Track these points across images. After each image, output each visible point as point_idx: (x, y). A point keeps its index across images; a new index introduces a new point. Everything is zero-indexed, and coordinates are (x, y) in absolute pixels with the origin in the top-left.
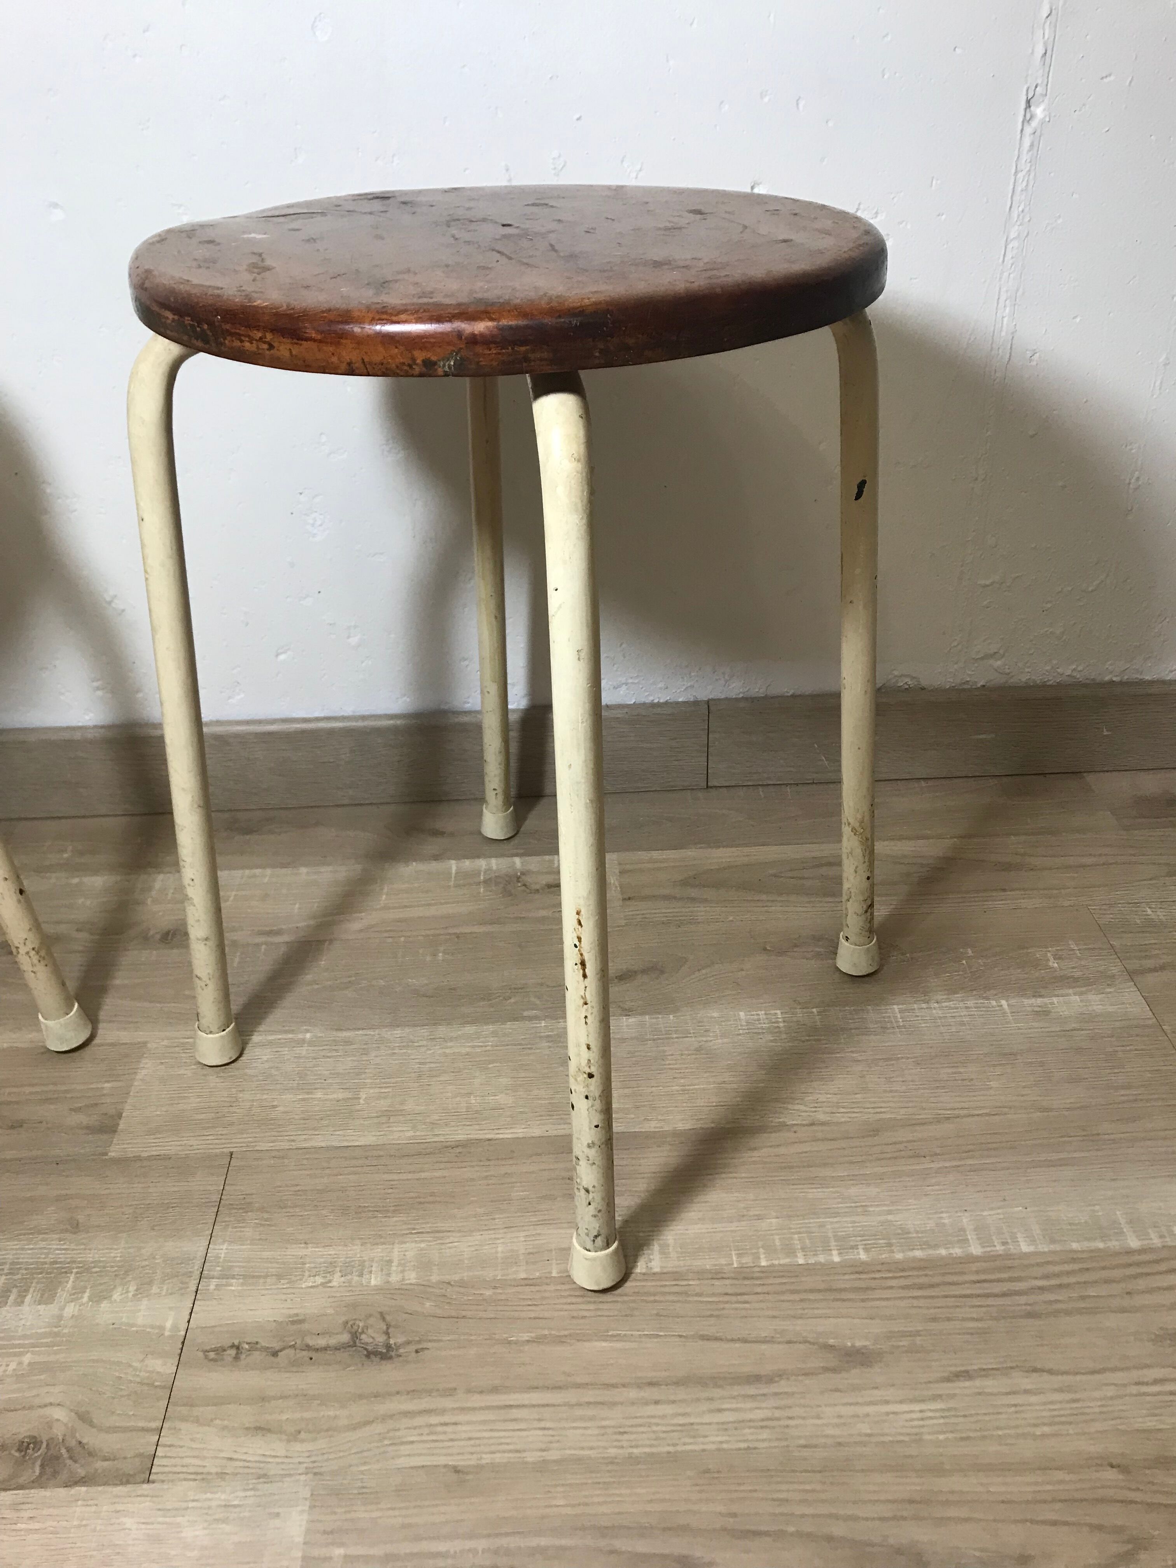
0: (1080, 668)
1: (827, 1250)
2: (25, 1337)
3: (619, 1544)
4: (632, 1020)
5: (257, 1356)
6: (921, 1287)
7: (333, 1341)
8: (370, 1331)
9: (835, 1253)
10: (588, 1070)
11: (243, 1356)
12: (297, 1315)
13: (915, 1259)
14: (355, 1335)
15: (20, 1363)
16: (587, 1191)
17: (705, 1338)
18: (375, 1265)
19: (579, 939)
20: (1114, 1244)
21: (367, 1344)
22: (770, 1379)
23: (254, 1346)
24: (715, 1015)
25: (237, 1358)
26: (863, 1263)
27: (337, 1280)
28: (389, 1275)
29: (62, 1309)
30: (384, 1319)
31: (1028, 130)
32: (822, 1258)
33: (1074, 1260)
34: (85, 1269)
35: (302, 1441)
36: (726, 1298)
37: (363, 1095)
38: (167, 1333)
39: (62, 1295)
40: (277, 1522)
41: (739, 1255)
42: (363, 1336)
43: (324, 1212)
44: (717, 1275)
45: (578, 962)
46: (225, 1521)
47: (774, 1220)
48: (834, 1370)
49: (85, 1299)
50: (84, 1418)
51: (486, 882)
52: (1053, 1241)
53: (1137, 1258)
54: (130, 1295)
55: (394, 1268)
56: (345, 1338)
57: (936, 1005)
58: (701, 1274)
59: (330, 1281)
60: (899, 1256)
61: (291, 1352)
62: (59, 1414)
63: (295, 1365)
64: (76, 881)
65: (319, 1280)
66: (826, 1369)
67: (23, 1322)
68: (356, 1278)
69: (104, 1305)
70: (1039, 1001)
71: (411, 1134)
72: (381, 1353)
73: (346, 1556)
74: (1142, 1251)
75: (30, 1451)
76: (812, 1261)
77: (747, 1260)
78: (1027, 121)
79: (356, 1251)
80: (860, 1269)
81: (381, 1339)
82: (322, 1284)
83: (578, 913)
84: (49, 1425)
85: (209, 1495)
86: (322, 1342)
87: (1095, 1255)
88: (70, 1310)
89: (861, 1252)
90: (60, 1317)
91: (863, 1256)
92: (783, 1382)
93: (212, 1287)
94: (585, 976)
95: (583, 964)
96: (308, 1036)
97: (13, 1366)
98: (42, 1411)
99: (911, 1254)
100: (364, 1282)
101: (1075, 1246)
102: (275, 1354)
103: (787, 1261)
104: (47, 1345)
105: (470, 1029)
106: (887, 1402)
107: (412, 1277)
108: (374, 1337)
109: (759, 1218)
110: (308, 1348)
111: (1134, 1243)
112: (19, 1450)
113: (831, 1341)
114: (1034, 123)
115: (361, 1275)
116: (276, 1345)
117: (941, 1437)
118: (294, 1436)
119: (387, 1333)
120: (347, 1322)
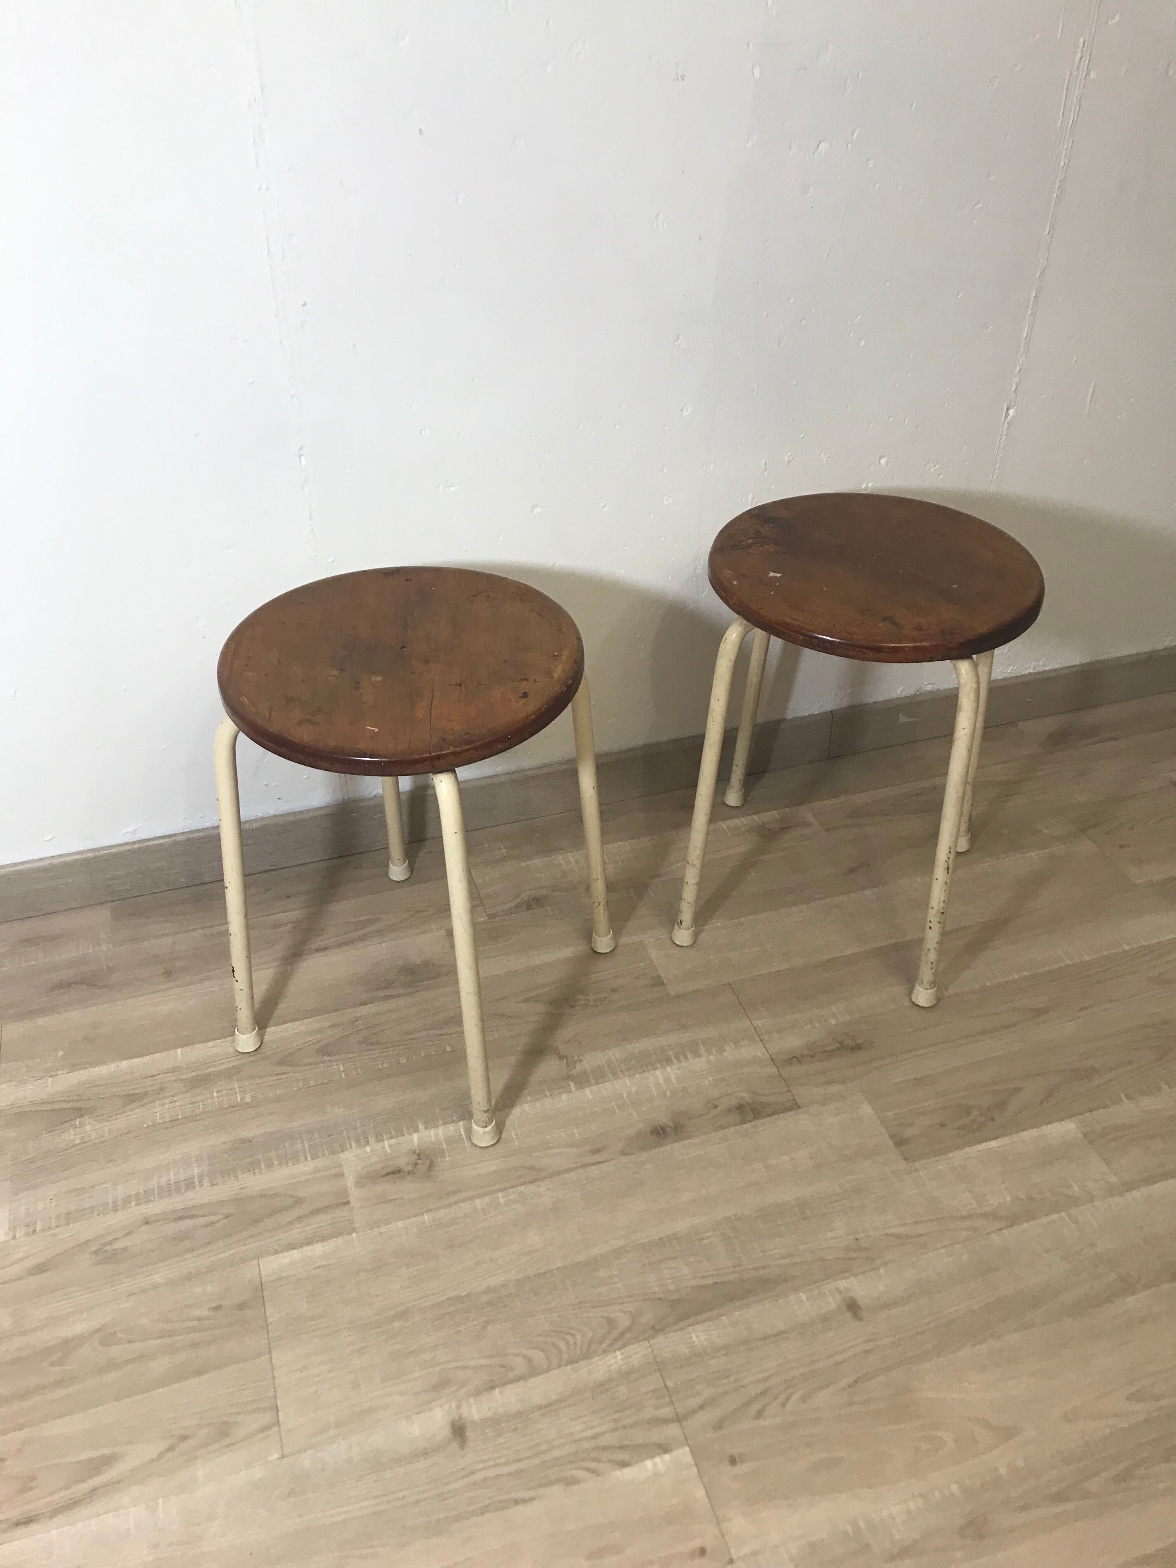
0: (1015, 668)
1: (1011, 974)
2: (701, 1071)
5: (806, 1058)
6: (1054, 980)
7: (834, 1047)
8: (846, 1041)
9: (1014, 974)
10: (942, 911)
11: (801, 1060)
12: (811, 1041)
13: (1047, 971)
14: (841, 1043)
15: (709, 1081)
16: (932, 963)
18: (829, 1016)
19: (949, 858)
20: (1119, 950)
21: (848, 1045)
22: (1013, 1025)
23: (803, 1056)
25: (799, 1061)
26: (1027, 976)
27: (817, 1025)
28: (838, 1018)
29: (708, 1058)
30: (848, 1035)
31: (1007, 421)
32: (1011, 977)
33: (1107, 959)
34: (704, 1043)
37: (768, 948)
38: (762, 1058)
39: (703, 1054)
40: (860, 1110)
42: (845, 1043)
43: (791, 1000)
45: (946, 867)
46: (840, 1114)
47: (983, 966)
48: (1035, 1017)
49: (715, 1052)
50: (754, 1093)
51: (747, 831)
52: (1096, 953)
53: (1129, 953)
54: (734, 1047)
55: (838, 1016)
56: (838, 1045)
59: (815, 1026)
60: (1040, 971)
61: (819, 1054)
62: (744, 1094)
63: (825, 1059)
64: (523, 864)
65: (810, 1026)
66: (1032, 1017)
67: (695, 1066)
68: (825, 1023)
69: (725, 1054)
70: (1047, 850)
71: (803, 960)
72: (856, 1047)
73: (893, 1114)
74: (1130, 950)
75: (743, 1109)
76: (1007, 979)
78: (1006, 417)
79: (816, 1012)
80: (1027, 979)
81: (852, 1042)
82: (812, 1027)
83: (950, 848)
84: (743, 1098)
86: (830, 1048)
87: (1113, 955)
88: (712, 1058)
89: (1025, 972)
90: (710, 1061)
91: (1026, 974)
92: (1019, 1026)
93: (767, 1038)
94: (948, 873)
95: (948, 868)
96: (719, 924)
97: (707, 1083)
98: (735, 1095)
99: (1044, 969)
100: (829, 1023)
101: (1105, 953)
102: (813, 1056)
104: (714, 1072)
105: (794, 909)
106: (1061, 1024)
107: (848, 1018)
108: (848, 1042)
110: (825, 1052)
111: (1127, 948)
112: (738, 1109)
113: (1029, 1007)
114: (1009, 418)
115: (826, 1021)
116: (811, 1053)
117: (1086, 1031)
118: (844, 1082)
119: (854, 1040)
120: (834, 1039)
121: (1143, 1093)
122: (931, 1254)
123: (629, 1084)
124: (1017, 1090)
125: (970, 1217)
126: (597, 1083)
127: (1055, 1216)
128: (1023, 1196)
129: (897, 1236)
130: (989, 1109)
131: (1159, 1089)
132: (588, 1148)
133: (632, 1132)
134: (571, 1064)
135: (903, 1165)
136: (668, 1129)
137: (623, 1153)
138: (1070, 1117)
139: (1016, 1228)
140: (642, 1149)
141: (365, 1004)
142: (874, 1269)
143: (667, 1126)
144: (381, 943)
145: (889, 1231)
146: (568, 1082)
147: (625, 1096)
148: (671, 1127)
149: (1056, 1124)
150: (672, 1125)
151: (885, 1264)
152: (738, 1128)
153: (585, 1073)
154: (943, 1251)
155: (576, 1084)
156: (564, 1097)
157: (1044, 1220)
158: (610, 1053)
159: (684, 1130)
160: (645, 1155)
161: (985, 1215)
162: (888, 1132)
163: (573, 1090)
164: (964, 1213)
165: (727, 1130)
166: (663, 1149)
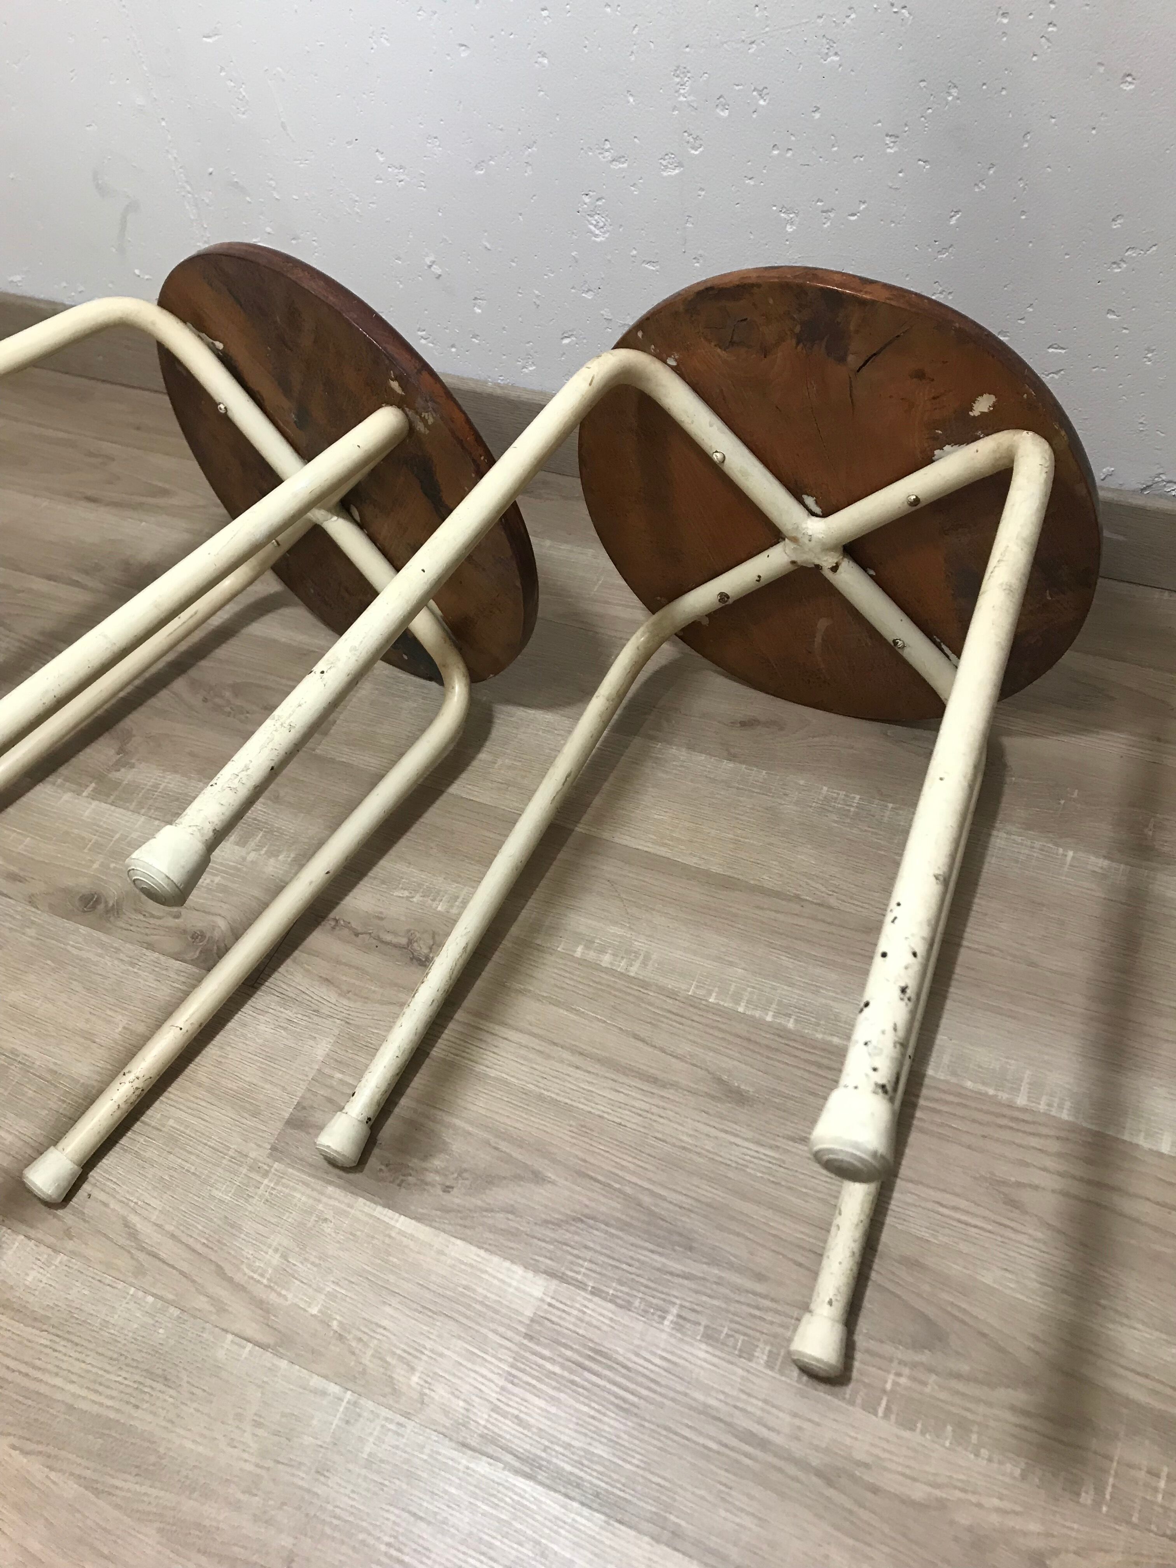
1: (766, 1010)
2: (221, 864)
3: (503, 1146)
4: (731, 765)
5: (346, 932)
6: (820, 1066)
7: (395, 940)
8: (421, 942)
9: (771, 1013)
11: (338, 928)
12: (381, 913)
13: (830, 1043)
14: (410, 942)
15: (212, 881)
17: (637, 1037)
18: (446, 896)
20: (1004, 1096)
21: (415, 951)
22: (664, 1085)
23: (347, 924)
24: (802, 782)
25: (333, 928)
26: (789, 1031)
27: (418, 898)
28: (452, 906)
29: (248, 853)
30: (433, 938)
32: (757, 1014)
33: (959, 1095)
34: (270, 831)
35: (349, 999)
36: (668, 1015)
37: (500, 762)
39: (252, 844)
40: (312, 1043)
41: (697, 987)
42: (415, 944)
43: (432, 845)
44: (672, 995)
46: (285, 1029)
47: (740, 970)
48: (713, 1097)
49: (263, 852)
52: (954, 1073)
53: (1016, 1114)
55: (457, 903)
56: (404, 941)
57: (1005, 835)
58: (662, 990)
59: (412, 897)
60: (819, 1036)
61: (367, 937)
63: (366, 949)
65: (406, 893)
66: (707, 1095)
67: (223, 854)
68: (430, 902)
69: (272, 861)
71: (516, 804)
72: (420, 960)
73: (341, 1080)
74: (1024, 1110)
75: (198, 940)
76: (749, 1013)
77: (701, 992)
79: (439, 881)
80: (782, 1033)
81: (425, 951)
82: (407, 897)
84: (214, 928)
85: (282, 1010)
86: (388, 938)
87: (981, 1097)
88: (252, 856)
89: (792, 1020)
90: (244, 859)
91: (791, 1025)
92: (672, 1091)
98: (211, 917)
99: (829, 1038)
100: (434, 906)
101: (969, 1084)
102: (357, 935)
103: (731, 1005)
104: (231, 875)
106: (736, 1136)
108: (422, 947)
109: (731, 964)
110: (379, 939)
112: (192, 938)
113: (725, 1077)
115: (433, 900)
116: (360, 929)
117: (759, 1174)
118: (344, 994)
119: (431, 948)
120: (409, 931)
121: (710, 1337)
122: (132, 1291)
123: (136, 826)
124: (538, 1178)
125: (239, 1288)
126: (112, 804)
127: (333, 1389)
128: (335, 1325)
129: (133, 1234)
130: (461, 1172)
131: (747, 1353)
132: (13, 868)
133: (69, 882)
134: (118, 766)
135: (257, 1153)
136: (101, 907)
137: (31, 900)
138: (552, 1274)
139: (268, 1357)
140: (53, 909)
141: (50, 578)
142: (54, 1250)
143: (106, 902)
144: (141, 521)
145: (134, 1219)
146: (91, 782)
147: (117, 836)
148: (106, 906)
149: (519, 1270)
150: (111, 904)
151: (73, 1254)
152: (162, 958)
153: (117, 784)
154: (150, 1299)
155: (94, 790)
156: (67, 796)
157: (316, 1381)
158: (169, 776)
159: (112, 919)
160: (42, 917)
161: (260, 1304)
162: (303, 1097)
163: (85, 794)
164: (238, 1278)
165: (148, 953)
166: (68, 924)
